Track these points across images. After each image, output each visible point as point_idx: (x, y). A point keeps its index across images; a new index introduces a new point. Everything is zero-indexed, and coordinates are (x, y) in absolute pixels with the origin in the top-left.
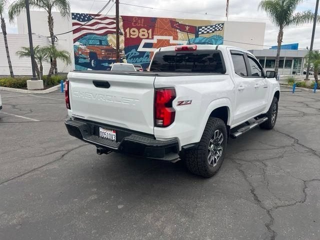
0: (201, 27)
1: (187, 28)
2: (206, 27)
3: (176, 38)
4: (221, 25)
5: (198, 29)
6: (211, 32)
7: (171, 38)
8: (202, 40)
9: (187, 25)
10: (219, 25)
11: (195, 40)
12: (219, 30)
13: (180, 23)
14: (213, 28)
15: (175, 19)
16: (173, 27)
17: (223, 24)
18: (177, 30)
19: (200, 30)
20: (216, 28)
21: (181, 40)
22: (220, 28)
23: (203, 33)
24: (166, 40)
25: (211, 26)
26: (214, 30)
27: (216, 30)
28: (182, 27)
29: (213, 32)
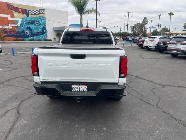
0: (30, 11)
1: (20, 10)
2: (33, 10)
3: (12, 16)
4: (42, 10)
5: (28, 12)
6: (37, 14)
7: (9, 16)
8: (32, 19)
9: (20, 8)
10: (41, 10)
11: (27, 18)
12: (42, 13)
13: (14, 6)
14: (38, 12)
15: (10, 3)
16: (9, 8)
17: (44, 10)
18: (13, 11)
19: (30, 12)
20: (40, 12)
21: (16, 18)
22: (42, 12)
23: (32, 14)
24: (5, 17)
25: (37, 10)
26: (38, 13)
27: (40, 13)
28: (17, 9)
29: (38, 14)
